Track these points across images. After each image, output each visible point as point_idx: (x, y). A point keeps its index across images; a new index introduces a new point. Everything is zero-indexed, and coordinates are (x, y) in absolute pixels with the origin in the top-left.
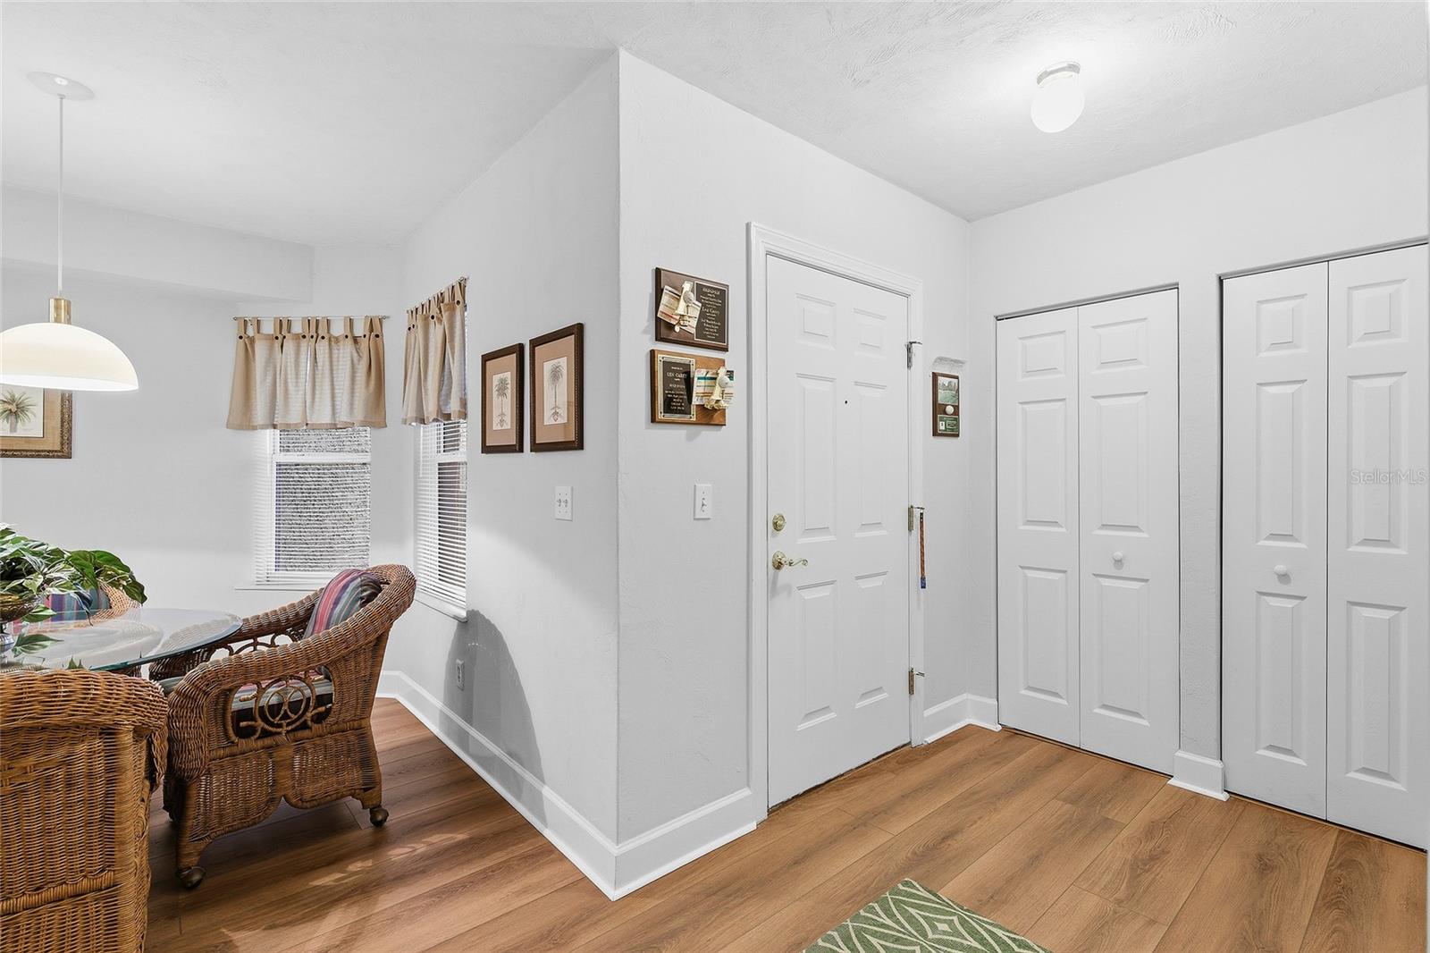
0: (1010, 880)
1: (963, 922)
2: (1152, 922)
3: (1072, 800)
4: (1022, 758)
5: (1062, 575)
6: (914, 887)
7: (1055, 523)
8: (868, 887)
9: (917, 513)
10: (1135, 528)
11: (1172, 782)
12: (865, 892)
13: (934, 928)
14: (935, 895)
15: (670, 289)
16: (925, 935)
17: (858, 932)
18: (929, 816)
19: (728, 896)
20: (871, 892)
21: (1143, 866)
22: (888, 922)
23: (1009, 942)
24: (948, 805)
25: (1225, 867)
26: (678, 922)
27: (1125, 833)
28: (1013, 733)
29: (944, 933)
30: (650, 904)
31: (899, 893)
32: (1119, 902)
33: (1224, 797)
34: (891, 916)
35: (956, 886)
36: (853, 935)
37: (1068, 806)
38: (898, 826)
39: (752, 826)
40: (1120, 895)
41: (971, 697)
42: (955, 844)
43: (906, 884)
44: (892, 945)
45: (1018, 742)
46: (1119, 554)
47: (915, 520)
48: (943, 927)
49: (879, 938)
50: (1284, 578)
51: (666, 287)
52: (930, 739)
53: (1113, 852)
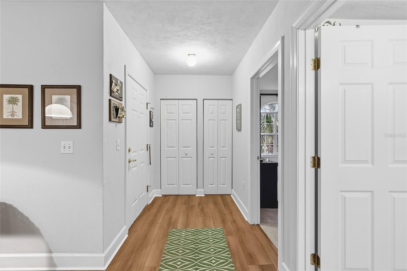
0: (187, 221)
1: (186, 231)
2: (210, 217)
3: (184, 204)
4: (170, 200)
5: (175, 158)
6: (173, 230)
7: (174, 147)
8: (164, 234)
9: (149, 146)
10: (189, 147)
11: (196, 196)
12: (165, 236)
13: (183, 235)
14: (178, 229)
15: (114, 81)
16: (182, 237)
17: (170, 242)
18: (164, 216)
19: (137, 251)
20: (166, 235)
21: (202, 210)
22: (174, 238)
23: (195, 230)
24: (165, 214)
25: (211, 206)
26: (130, 263)
27: (196, 206)
28: (165, 196)
29: (185, 234)
30: (117, 264)
31: (171, 232)
32: (204, 217)
33: (204, 196)
34: (174, 237)
35: (179, 226)
36: (170, 243)
37: (185, 205)
38: (160, 221)
39: (127, 236)
40: (203, 216)
41: (155, 190)
42: (173, 219)
43: (171, 230)
44: (178, 241)
45: (167, 197)
46: (186, 153)
47: (148, 148)
48: (183, 234)
49: (175, 241)
50: (212, 154)
51: (114, 80)
52: (150, 202)
53: (197, 210)
